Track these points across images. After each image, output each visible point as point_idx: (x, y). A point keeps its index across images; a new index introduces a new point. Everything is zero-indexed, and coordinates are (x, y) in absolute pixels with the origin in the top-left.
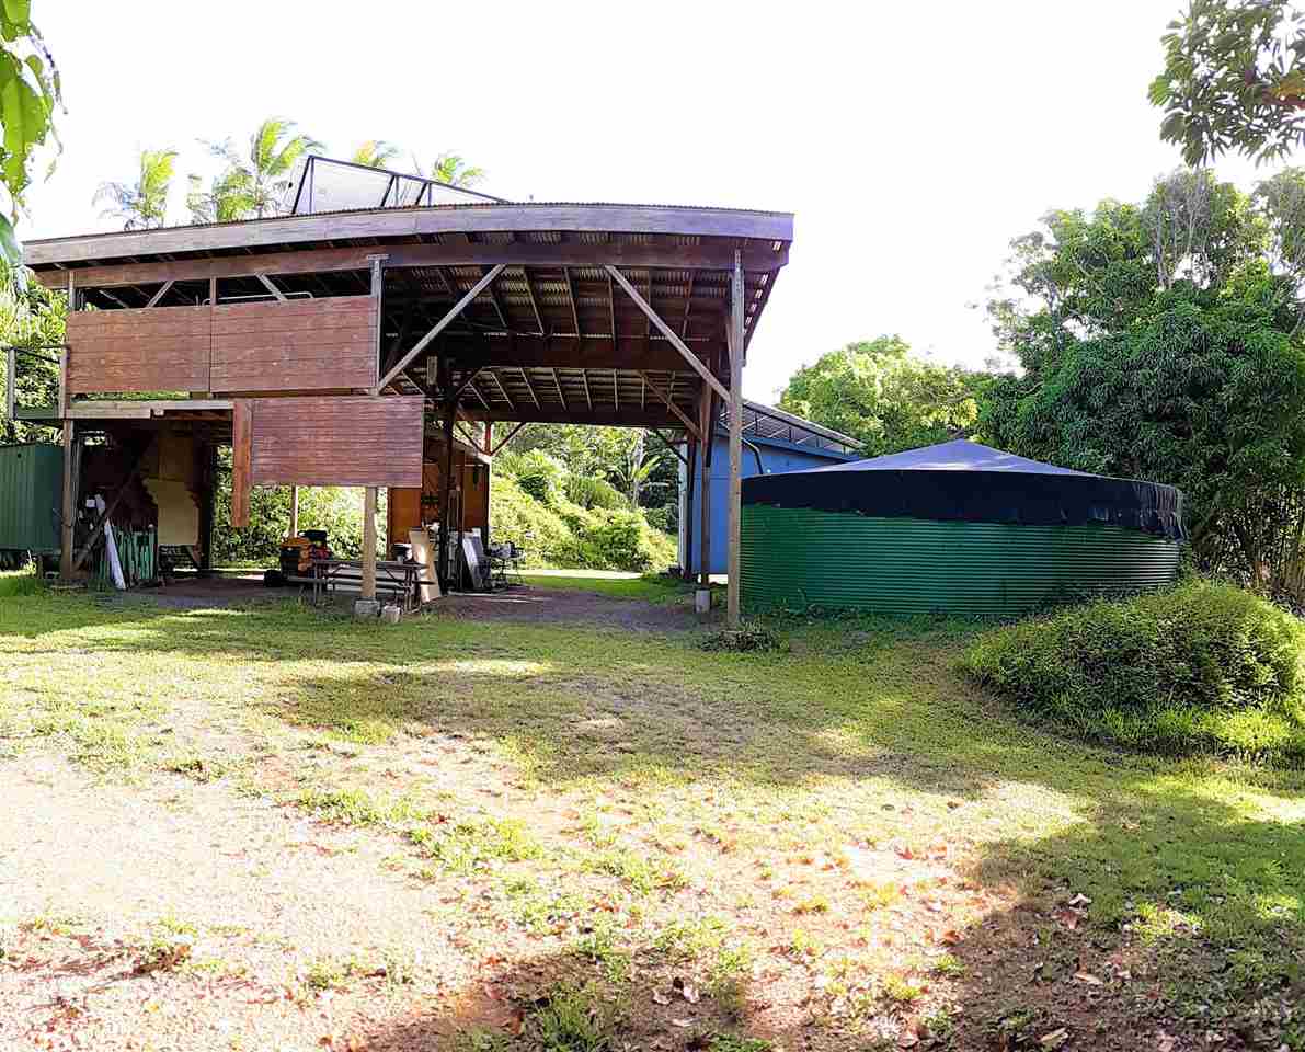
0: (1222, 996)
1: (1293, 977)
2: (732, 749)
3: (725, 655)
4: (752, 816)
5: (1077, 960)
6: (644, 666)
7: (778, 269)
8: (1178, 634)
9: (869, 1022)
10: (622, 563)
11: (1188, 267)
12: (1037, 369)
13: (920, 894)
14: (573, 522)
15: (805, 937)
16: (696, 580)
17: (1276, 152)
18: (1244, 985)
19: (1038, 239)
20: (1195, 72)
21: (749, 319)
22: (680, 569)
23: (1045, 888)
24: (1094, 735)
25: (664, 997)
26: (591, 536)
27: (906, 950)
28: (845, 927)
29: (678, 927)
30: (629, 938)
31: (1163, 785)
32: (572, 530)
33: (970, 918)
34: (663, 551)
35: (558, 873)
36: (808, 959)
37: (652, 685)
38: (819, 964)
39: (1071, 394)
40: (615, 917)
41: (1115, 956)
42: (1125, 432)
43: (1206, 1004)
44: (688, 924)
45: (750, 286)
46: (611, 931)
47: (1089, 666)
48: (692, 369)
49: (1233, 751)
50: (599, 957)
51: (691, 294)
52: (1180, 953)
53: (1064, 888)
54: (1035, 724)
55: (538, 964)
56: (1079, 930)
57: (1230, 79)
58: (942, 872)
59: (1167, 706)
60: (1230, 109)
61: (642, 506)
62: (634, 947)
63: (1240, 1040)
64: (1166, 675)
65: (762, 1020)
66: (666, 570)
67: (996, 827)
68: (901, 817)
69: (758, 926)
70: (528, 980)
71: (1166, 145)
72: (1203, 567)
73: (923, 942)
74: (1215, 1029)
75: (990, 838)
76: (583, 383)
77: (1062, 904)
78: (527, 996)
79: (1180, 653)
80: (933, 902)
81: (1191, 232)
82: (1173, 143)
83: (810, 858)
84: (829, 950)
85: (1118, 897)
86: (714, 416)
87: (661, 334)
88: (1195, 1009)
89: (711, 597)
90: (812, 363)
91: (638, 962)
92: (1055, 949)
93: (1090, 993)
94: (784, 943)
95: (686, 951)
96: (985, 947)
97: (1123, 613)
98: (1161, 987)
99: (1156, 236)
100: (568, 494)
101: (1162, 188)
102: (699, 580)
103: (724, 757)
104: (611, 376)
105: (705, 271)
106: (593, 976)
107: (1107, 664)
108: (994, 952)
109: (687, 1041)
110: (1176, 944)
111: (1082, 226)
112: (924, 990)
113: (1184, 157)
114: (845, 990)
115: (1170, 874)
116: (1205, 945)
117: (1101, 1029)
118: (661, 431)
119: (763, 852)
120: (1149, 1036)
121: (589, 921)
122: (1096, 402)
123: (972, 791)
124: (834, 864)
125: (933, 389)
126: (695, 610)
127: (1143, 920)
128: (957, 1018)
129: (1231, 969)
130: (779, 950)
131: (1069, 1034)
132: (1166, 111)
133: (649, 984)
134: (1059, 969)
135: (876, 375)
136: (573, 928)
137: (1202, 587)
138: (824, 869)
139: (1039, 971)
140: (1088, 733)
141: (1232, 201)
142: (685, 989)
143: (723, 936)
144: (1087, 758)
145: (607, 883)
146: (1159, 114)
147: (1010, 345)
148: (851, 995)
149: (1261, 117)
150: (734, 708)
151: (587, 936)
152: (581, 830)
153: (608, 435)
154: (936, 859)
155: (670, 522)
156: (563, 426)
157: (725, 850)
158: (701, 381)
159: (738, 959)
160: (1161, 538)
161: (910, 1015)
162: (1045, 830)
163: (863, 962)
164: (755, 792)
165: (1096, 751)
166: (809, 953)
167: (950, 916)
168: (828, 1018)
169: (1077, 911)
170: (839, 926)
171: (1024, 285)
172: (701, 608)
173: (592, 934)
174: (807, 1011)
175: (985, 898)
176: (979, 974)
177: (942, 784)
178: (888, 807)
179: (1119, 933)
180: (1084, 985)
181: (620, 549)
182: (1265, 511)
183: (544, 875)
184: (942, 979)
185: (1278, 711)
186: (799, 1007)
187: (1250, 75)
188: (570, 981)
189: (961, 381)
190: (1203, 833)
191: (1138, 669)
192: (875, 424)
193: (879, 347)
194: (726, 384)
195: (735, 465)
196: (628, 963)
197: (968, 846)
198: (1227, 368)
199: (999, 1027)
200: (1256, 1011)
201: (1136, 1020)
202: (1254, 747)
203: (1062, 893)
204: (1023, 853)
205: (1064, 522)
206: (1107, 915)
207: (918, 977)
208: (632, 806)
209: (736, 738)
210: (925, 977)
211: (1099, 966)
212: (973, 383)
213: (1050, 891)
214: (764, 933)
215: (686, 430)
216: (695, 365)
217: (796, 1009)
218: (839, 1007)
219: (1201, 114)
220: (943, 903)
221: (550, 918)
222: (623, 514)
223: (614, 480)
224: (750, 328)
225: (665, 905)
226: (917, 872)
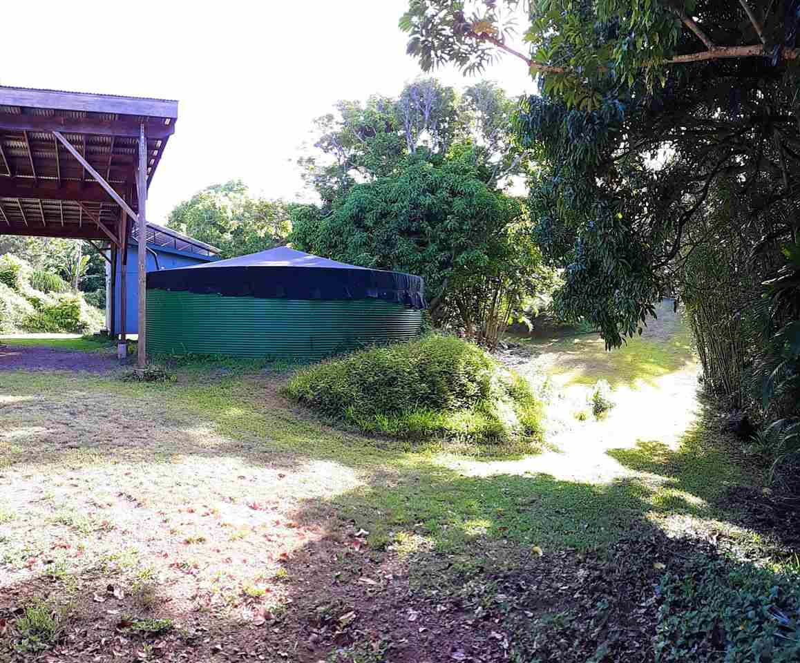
0: (446, 583)
1: (486, 567)
2: (142, 442)
3: (137, 384)
4: (156, 483)
5: (360, 570)
6: (84, 393)
7: (168, 137)
8: (421, 367)
9: (235, 609)
10: (69, 327)
11: (426, 139)
12: (330, 201)
13: (263, 531)
14: (35, 302)
15: (193, 558)
16: (118, 339)
17: (476, 68)
18: (458, 575)
19: (330, 118)
20: (426, 12)
21: (150, 169)
22: (107, 332)
23: (340, 526)
24: (370, 431)
25: (101, 598)
26: (48, 311)
27: (255, 566)
28: (218, 551)
29: (110, 554)
30: (77, 564)
31: (412, 460)
32: (35, 307)
33: (295, 546)
34: (95, 320)
35: (29, 528)
36: (195, 571)
37: (90, 405)
38: (203, 574)
39: (352, 217)
40: (67, 552)
41: (384, 566)
42: (388, 242)
43: (437, 589)
44: (116, 551)
45: (150, 148)
46: (65, 561)
47: (367, 389)
48: (114, 201)
49: (454, 436)
50: (58, 578)
51: (113, 152)
52: (422, 560)
53: (352, 526)
54: (333, 425)
55: (15, 588)
56: (361, 552)
57: (447, 19)
58: (276, 517)
59: (414, 411)
60: (448, 37)
61: (81, 291)
62: (80, 569)
63: (456, 608)
64: (414, 392)
65: (166, 608)
66: (98, 332)
67: (310, 489)
68: (250, 484)
69: (162, 551)
70: (8, 599)
71: (410, 57)
72: (438, 325)
73: (266, 561)
74: (442, 603)
75: (306, 496)
76: (39, 209)
77: (351, 536)
78: (8, 609)
79: (422, 378)
80: (272, 536)
81: (427, 116)
82: (414, 56)
83: (193, 509)
84: (208, 565)
85: (384, 530)
86: (128, 231)
87: (92, 177)
88: (431, 593)
89: (127, 348)
90: (188, 199)
91: (83, 577)
92: (347, 563)
93: (369, 589)
94: (179, 561)
95: (115, 568)
96: (305, 563)
97: (388, 355)
98: (410, 583)
99: (405, 118)
100: (31, 283)
101: (409, 88)
102: (120, 338)
103: (137, 447)
104: (57, 205)
105: (120, 137)
106: (54, 590)
107: (377, 386)
108: (311, 566)
109: (116, 622)
110: (419, 556)
111: (358, 110)
112: (268, 590)
113: (420, 66)
114: (219, 589)
115: (415, 513)
116: (437, 555)
117: (376, 611)
118: (93, 241)
119: (164, 506)
120: (403, 612)
121: (50, 556)
122: (369, 223)
123: (293, 466)
124: (209, 512)
125: (265, 213)
126: (117, 357)
127: (399, 543)
128: (289, 606)
129: (451, 567)
130: (176, 566)
131: (356, 615)
132: (410, 36)
133: (91, 591)
134: (350, 576)
135: (228, 206)
136: (40, 562)
137: (435, 338)
138: (203, 516)
139: (337, 577)
140: (366, 430)
141: (452, 98)
142: (115, 591)
143: (139, 558)
144: (365, 445)
145: (63, 531)
146: (406, 38)
147: (312, 186)
148: (223, 592)
149: (466, 44)
150: (142, 416)
151: (49, 565)
152: (43, 499)
153: (57, 244)
154: (272, 509)
155: (100, 301)
156: (27, 237)
157: (139, 504)
158: (120, 209)
159: (149, 571)
160: (410, 308)
161: (260, 606)
162: (339, 490)
163: (229, 573)
164: (158, 469)
165: (371, 440)
166: (196, 567)
167: (283, 544)
168: (209, 607)
169: (360, 540)
170: (214, 550)
171: (321, 147)
172: (121, 355)
173: (53, 564)
174: (195, 603)
175: (304, 533)
176: (301, 579)
177: (274, 462)
178: (242, 477)
179: (385, 551)
180: (366, 585)
181: (67, 319)
182: (473, 292)
183: (20, 531)
184: (278, 583)
185: (481, 410)
186: (191, 600)
187: (459, 18)
188: (38, 595)
189: (282, 208)
190: (436, 487)
191: (396, 389)
192: (228, 236)
193: (229, 188)
194: (136, 210)
195: (142, 265)
196: (77, 579)
197: (292, 501)
198: (449, 204)
199: (315, 611)
200: (465, 590)
201: (395, 603)
202: (467, 433)
203: (351, 529)
204: (326, 505)
205: (350, 299)
206: (378, 541)
207: (264, 583)
208: (77, 481)
209: (145, 435)
210: (267, 582)
211: (374, 573)
212: (289, 209)
213: (344, 528)
214: (166, 555)
215: (110, 241)
216: (115, 198)
217: (188, 601)
218: (217, 600)
219: (430, 39)
220: (278, 536)
221: (23, 558)
222: (69, 296)
223: (63, 274)
224: (151, 175)
225: (100, 541)
226: (261, 517)
